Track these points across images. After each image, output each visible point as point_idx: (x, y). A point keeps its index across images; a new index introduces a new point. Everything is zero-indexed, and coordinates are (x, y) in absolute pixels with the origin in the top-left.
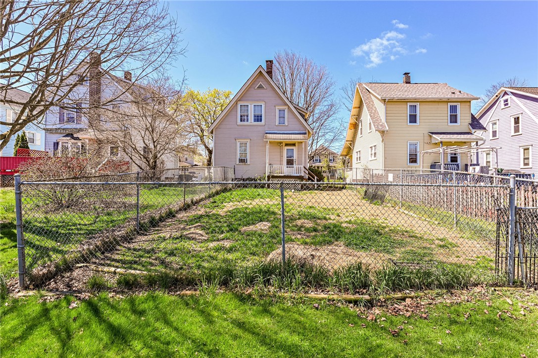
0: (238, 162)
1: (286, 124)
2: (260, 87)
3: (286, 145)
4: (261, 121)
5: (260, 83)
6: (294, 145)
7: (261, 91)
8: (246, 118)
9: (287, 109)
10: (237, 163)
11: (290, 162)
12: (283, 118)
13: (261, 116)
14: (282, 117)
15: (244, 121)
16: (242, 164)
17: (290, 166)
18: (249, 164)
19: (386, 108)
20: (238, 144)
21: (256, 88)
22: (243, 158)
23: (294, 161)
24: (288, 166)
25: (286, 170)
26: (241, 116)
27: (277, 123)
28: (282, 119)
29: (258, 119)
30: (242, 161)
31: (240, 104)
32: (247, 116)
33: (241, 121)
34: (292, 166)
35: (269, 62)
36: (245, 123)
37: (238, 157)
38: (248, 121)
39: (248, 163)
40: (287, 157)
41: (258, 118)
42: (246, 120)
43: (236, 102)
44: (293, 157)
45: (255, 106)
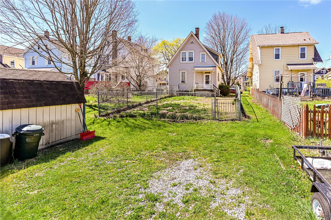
0: (181, 82)
1: (205, 61)
2: (192, 42)
3: (206, 73)
5: (192, 40)
6: (210, 73)
7: (192, 44)
9: (206, 54)
11: (207, 82)
14: (203, 58)
19: (261, 51)
20: (181, 73)
21: (190, 43)
22: (183, 80)
23: (209, 81)
24: (206, 84)
25: (206, 87)
26: (182, 58)
27: (201, 61)
30: (183, 82)
31: (182, 52)
32: (186, 58)
33: (182, 61)
34: (208, 84)
35: (197, 29)
36: (184, 62)
37: (181, 79)
38: (186, 61)
39: (186, 83)
40: (206, 80)
41: (191, 59)
42: (185, 60)
43: (180, 51)
44: (209, 79)
45: (189, 53)
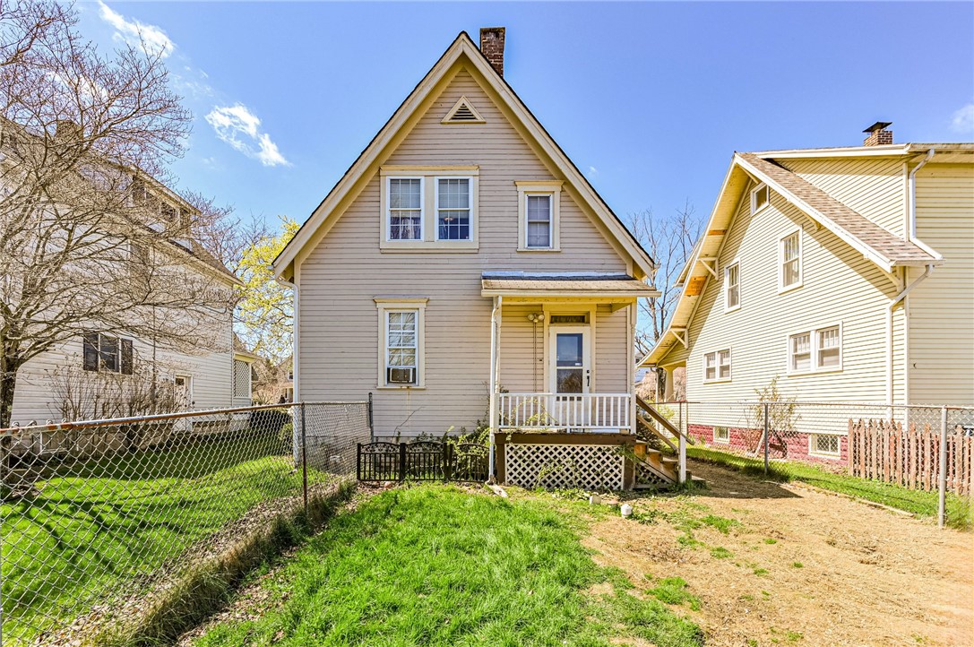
0: (382, 382)
1: (555, 244)
2: (463, 115)
3: (556, 320)
4: (465, 234)
5: (463, 101)
6: (582, 319)
7: (465, 128)
8: (410, 225)
9: (557, 194)
10: (381, 386)
11: (571, 383)
12: (543, 228)
13: (466, 221)
14: (540, 224)
15: (405, 236)
16: (397, 386)
17: (568, 395)
18: (422, 385)
19: (916, 187)
20: (384, 317)
21: (447, 119)
22: (402, 367)
23: (585, 375)
24: (561, 395)
25: (559, 413)
26: (395, 220)
27: (523, 244)
28: (540, 230)
29: (454, 229)
30: (396, 376)
31: (390, 173)
32: (417, 220)
33: (395, 234)
34: (576, 395)
35: (492, 36)
36: (410, 243)
37: (385, 361)
38: (417, 236)
39: (421, 383)
40: (559, 363)
41: (455, 227)
42: (411, 234)
43: (376, 167)
44: (580, 361)
45: (442, 182)
